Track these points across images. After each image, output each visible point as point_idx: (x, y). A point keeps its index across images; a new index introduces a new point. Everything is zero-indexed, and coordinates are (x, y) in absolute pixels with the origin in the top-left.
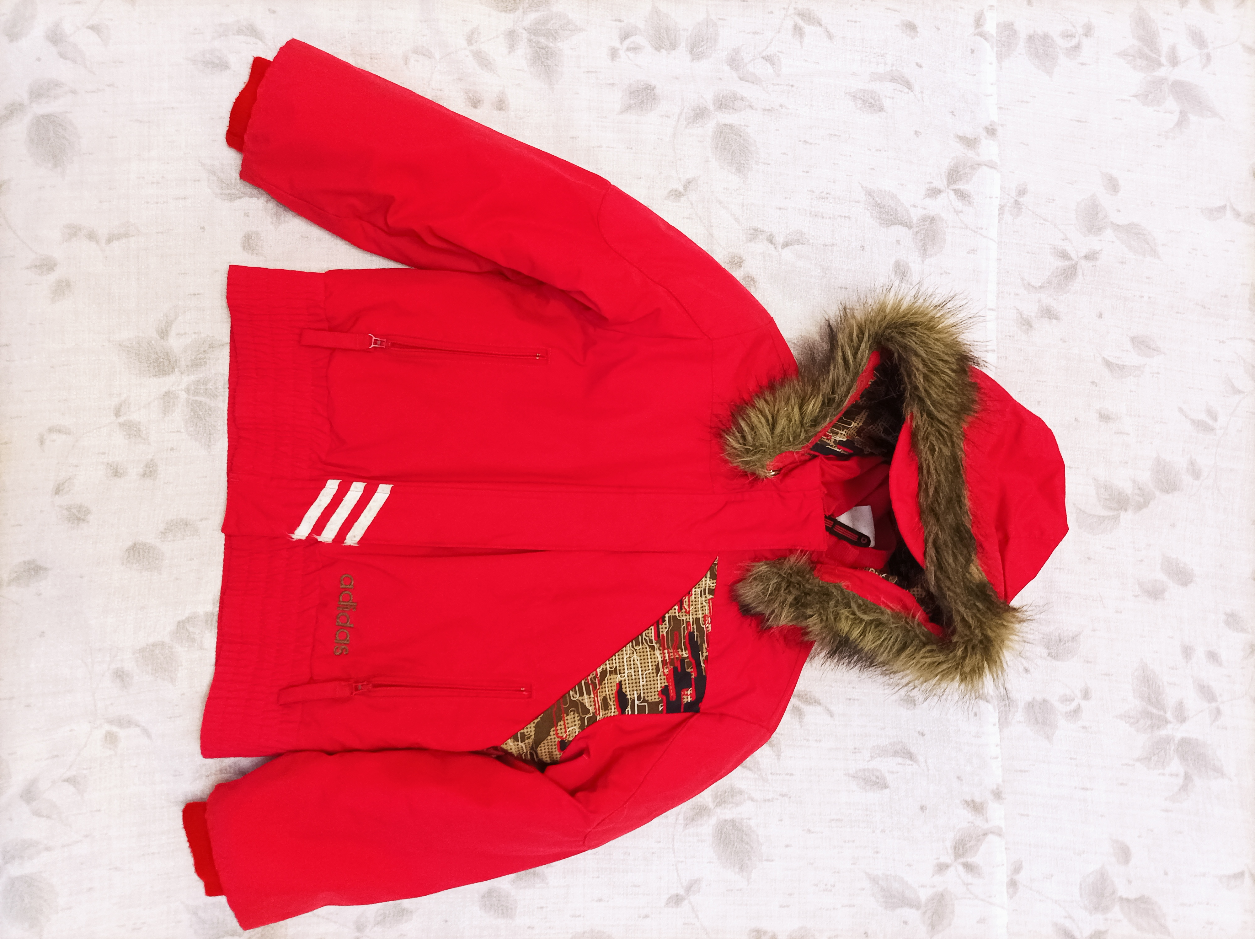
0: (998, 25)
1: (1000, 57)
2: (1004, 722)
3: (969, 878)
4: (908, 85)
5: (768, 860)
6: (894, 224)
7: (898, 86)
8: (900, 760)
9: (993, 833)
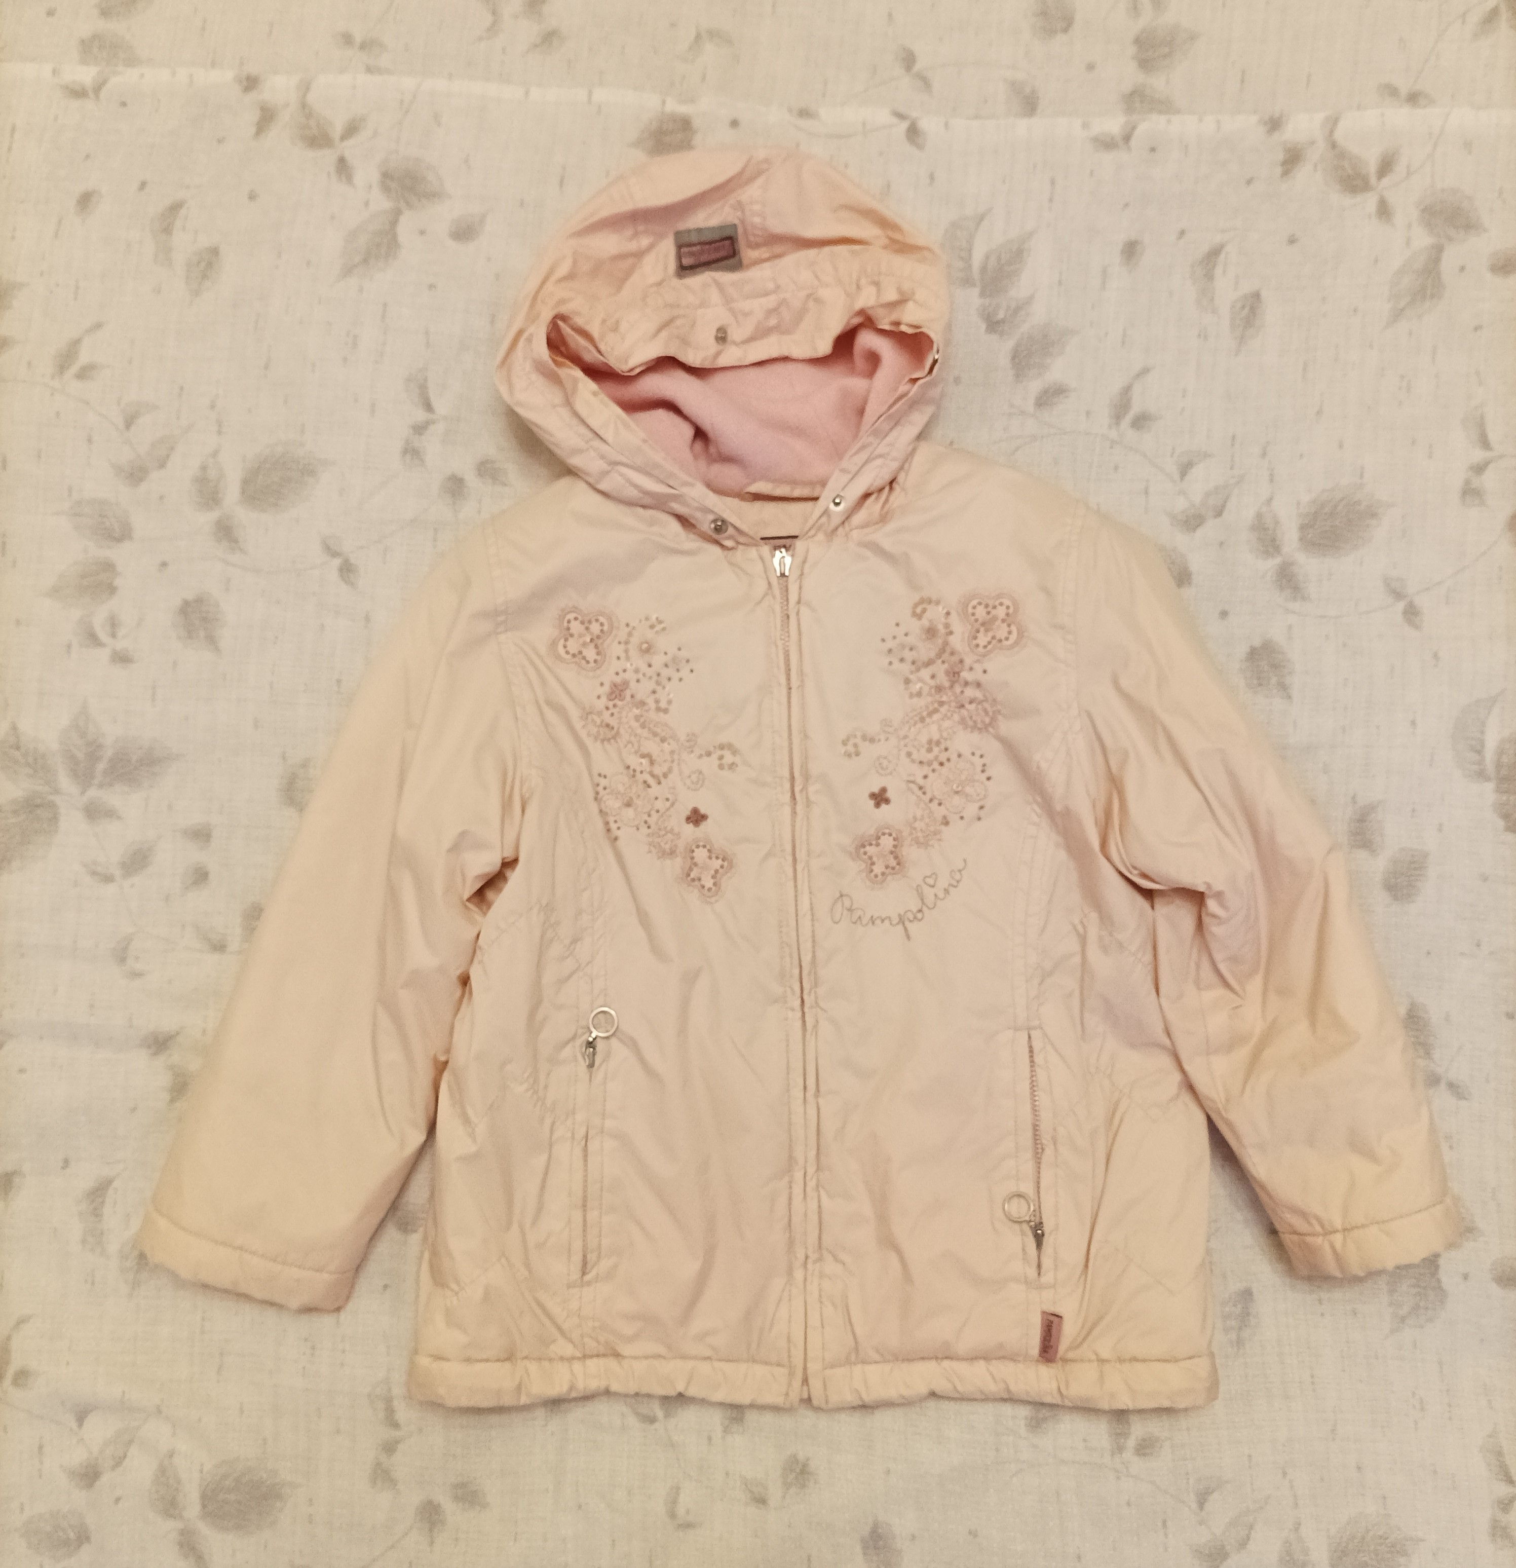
0: (84, 62)
1: (132, 61)
2: (1165, 106)
3: (1400, 169)
4: (176, 208)
5: (1362, 476)
6: (394, 237)
7: (178, 223)
8: (1218, 271)
9: (1331, 132)
